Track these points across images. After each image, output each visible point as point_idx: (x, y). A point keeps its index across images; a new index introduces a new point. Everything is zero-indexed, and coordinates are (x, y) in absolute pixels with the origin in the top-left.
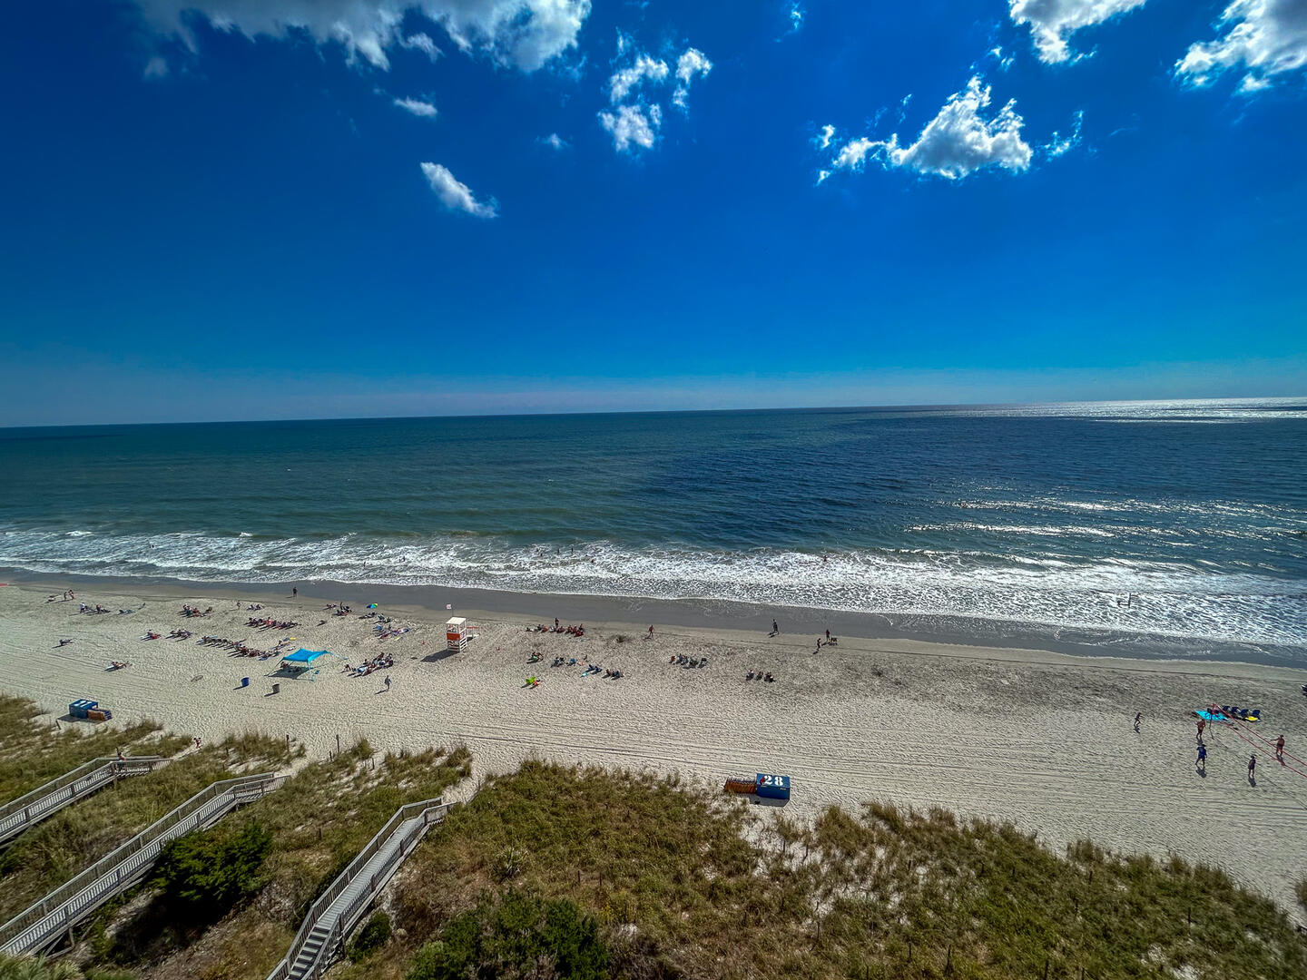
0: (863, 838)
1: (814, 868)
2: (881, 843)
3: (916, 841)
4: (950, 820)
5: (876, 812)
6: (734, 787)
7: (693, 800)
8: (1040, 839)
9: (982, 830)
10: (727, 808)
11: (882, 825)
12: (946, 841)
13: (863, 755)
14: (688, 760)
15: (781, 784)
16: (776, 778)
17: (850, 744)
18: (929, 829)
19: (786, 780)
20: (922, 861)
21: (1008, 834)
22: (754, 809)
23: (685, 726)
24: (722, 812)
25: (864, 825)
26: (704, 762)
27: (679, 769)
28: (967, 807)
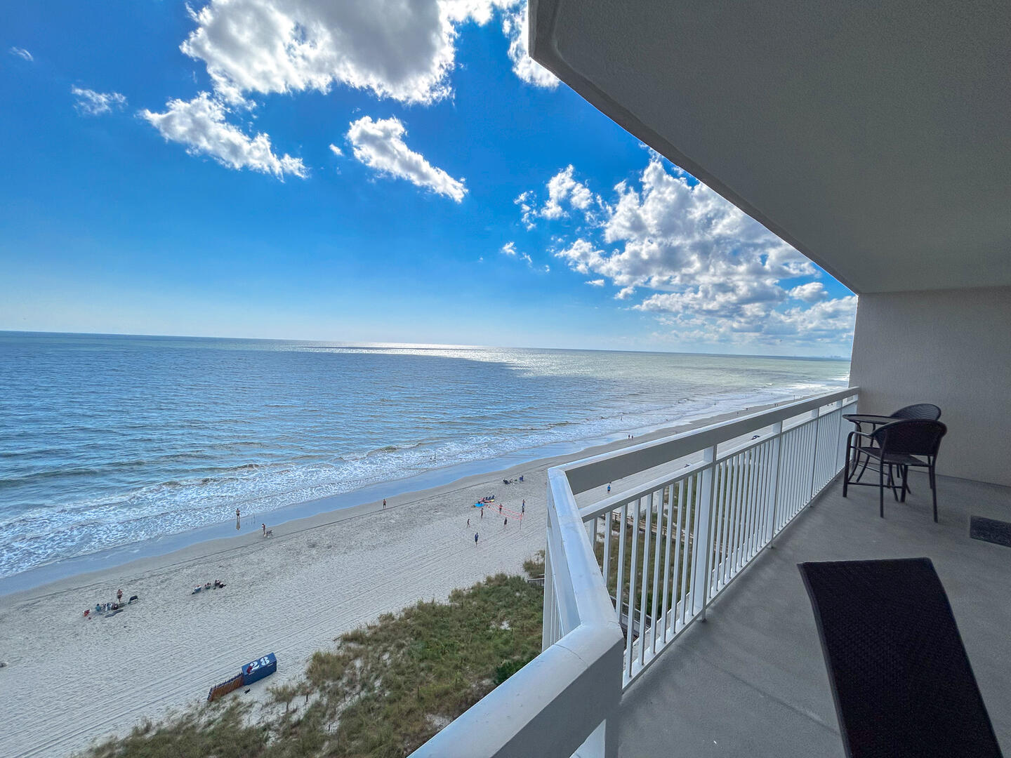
0: (345, 661)
1: (317, 705)
2: (356, 657)
3: (376, 641)
4: (390, 617)
5: (346, 639)
6: (217, 694)
7: (176, 731)
8: (436, 601)
9: (409, 613)
10: (217, 715)
11: (352, 645)
12: (393, 630)
13: (322, 607)
14: (153, 700)
15: (268, 662)
16: (262, 660)
17: (309, 604)
18: (381, 630)
19: (272, 657)
20: (385, 651)
21: (422, 607)
22: (245, 698)
23: (133, 672)
24: (215, 720)
25: (341, 653)
26: (173, 692)
27: (145, 714)
28: (397, 606)
